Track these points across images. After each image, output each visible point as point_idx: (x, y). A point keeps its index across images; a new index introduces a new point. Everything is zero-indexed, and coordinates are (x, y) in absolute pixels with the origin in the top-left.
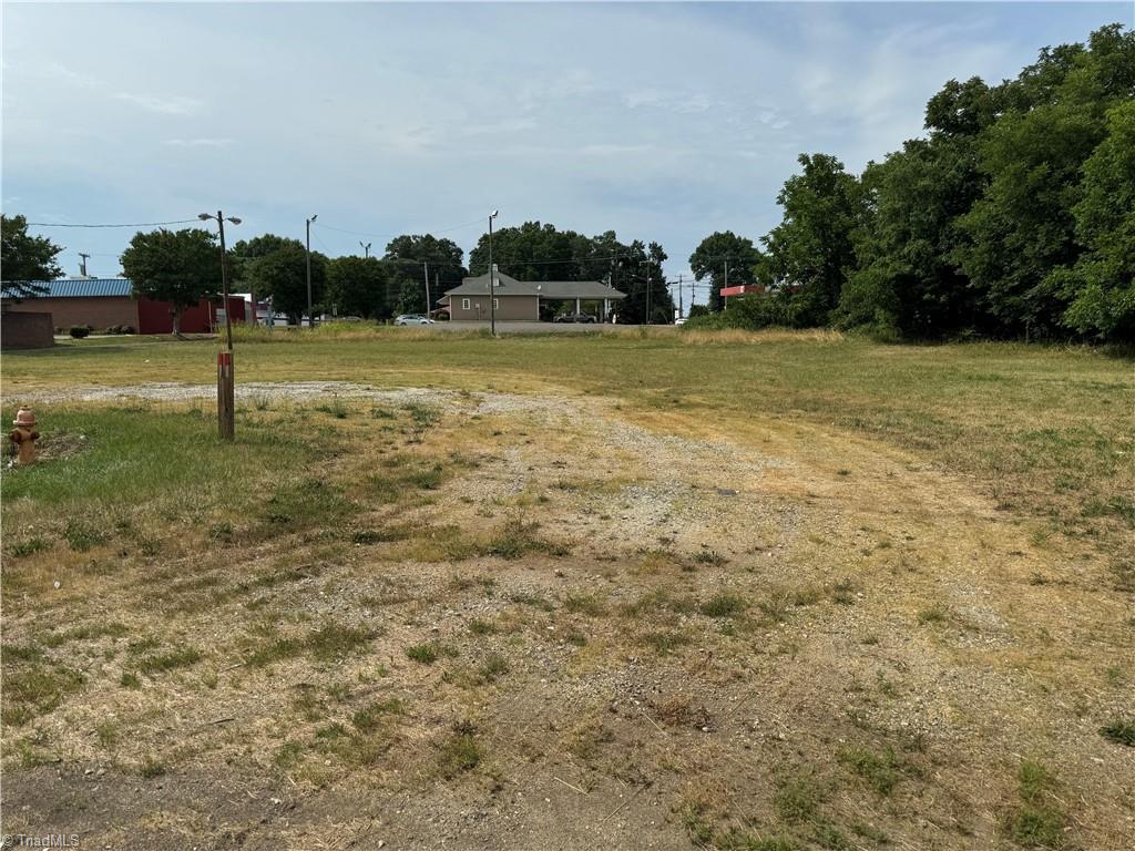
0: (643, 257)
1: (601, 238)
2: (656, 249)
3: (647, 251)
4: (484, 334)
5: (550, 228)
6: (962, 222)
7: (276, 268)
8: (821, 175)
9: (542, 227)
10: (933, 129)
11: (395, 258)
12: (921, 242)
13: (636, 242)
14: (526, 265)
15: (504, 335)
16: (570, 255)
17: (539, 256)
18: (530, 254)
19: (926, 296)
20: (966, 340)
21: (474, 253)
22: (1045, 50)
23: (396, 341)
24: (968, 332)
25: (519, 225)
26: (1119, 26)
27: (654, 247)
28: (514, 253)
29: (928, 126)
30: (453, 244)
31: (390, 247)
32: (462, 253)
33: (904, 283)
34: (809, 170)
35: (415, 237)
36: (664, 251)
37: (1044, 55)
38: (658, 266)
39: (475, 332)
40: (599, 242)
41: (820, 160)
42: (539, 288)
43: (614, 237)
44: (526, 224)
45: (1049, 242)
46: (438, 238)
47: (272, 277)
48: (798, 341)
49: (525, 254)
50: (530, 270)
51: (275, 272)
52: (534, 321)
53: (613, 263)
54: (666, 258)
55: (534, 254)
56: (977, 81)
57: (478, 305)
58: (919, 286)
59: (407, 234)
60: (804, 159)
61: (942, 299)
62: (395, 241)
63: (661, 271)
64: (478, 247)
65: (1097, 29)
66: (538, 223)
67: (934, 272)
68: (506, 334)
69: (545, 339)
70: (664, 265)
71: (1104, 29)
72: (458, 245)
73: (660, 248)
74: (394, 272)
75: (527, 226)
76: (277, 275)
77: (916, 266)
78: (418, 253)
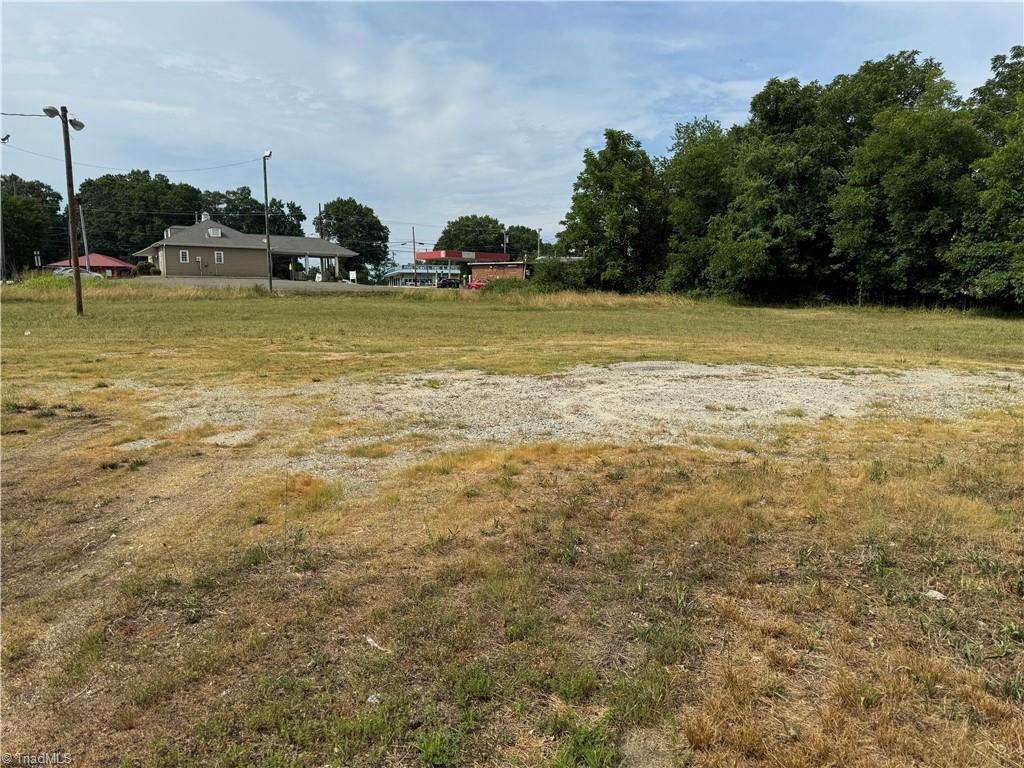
0: (283, 216)
1: (234, 193)
2: (295, 209)
3: (286, 211)
13: (274, 201)
18: (156, 204)
25: (124, 172)
27: (292, 207)
28: (136, 202)
40: (232, 197)
42: (266, 241)
43: (249, 194)
44: (133, 171)
46: (27, 179)
54: (305, 218)
57: (199, 258)
73: (299, 209)
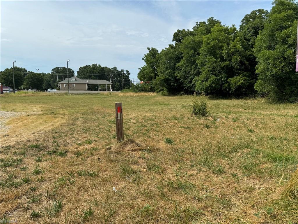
0: (124, 74)
1: (113, 68)
2: (127, 72)
3: (125, 72)
4: (66, 94)
5: (100, 66)
6: (178, 65)
7: (6, 76)
8: (153, 53)
9: (97, 65)
10: (175, 42)
11: (54, 73)
12: (170, 70)
13: (122, 70)
14: (92, 75)
15: (72, 94)
16: (105, 72)
17: (95, 73)
19: (172, 84)
20: (181, 95)
21: (78, 72)
22: (197, 22)
23: (38, 96)
24: (182, 93)
25: (91, 65)
26: (213, 18)
27: (127, 71)
28: (89, 72)
29: (173, 41)
30: (71, 69)
31: (53, 70)
32: (74, 72)
33: (167, 80)
34: (150, 51)
35: (60, 68)
36: (130, 72)
37: (197, 24)
38: (128, 76)
39: (64, 93)
40: (112, 70)
41: (153, 49)
42: (87, 81)
43: (116, 68)
45: (195, 70)
47: (4, 78)
48: (146, 95)
49: (92, 72)
50: (93, 77)
51: (5, 77)
52: (85, 90)
53: (110, 75)
54: (130, 74)
55: (94, 72)
56: (184, 30)
58: (170, 81)
59: (58, 67)
60: (148, 49)
61: (176, 84)
62: (54, 68)
63: (129, 78)
64: (79, 70)
65: (209, 19)
66: (96, 64)
67: (173, 78)
68: (73, 94)
69: (84, 95)
70: (130, 76)
71: (210, 18)
72: (73, 70)
73: (128, 71)
74: (54, 77)
75: (93, 65)
76: (6, 78)
77: (169, 76)
78: (61, 72)
